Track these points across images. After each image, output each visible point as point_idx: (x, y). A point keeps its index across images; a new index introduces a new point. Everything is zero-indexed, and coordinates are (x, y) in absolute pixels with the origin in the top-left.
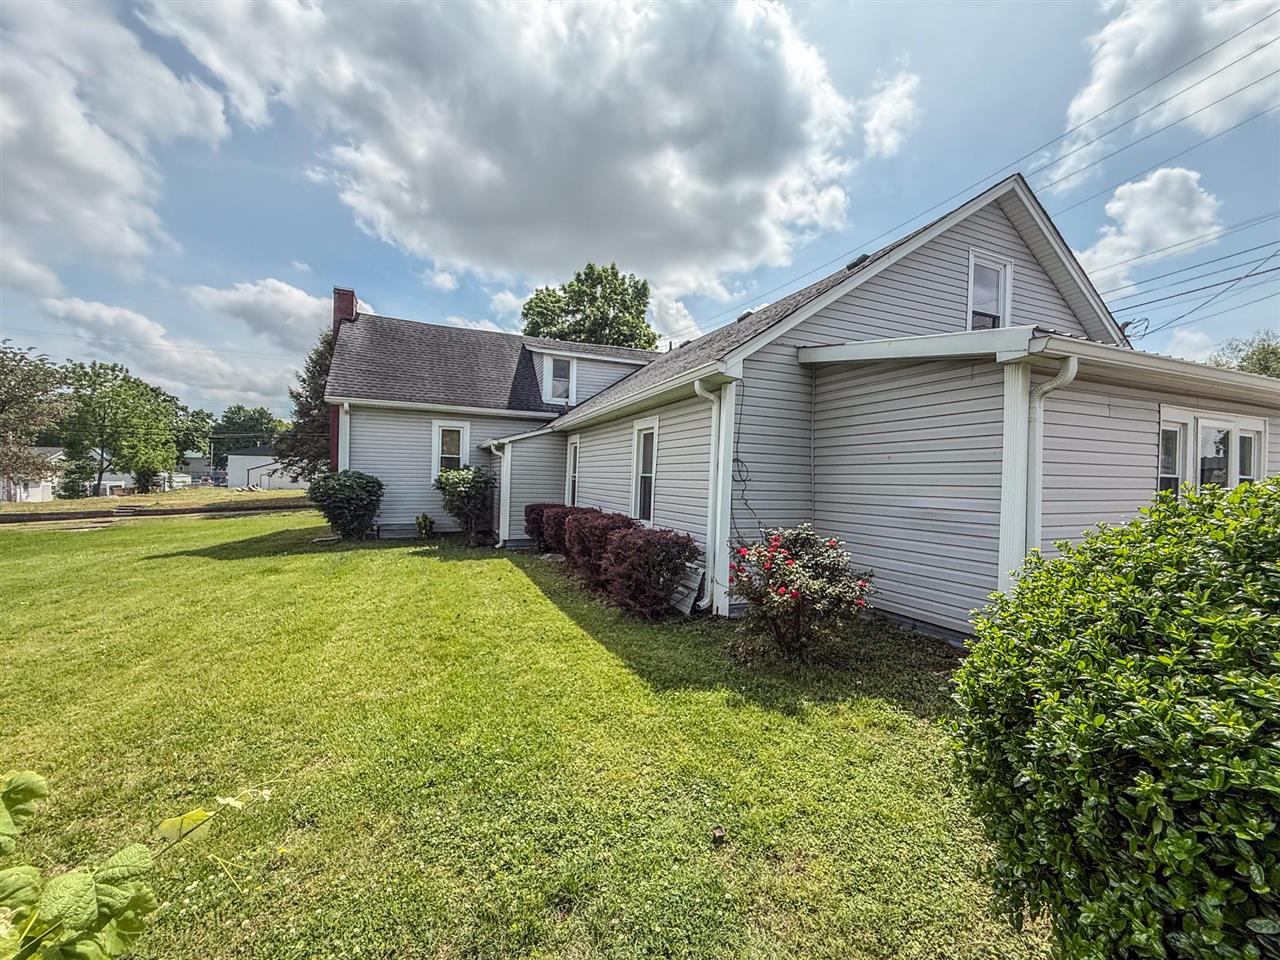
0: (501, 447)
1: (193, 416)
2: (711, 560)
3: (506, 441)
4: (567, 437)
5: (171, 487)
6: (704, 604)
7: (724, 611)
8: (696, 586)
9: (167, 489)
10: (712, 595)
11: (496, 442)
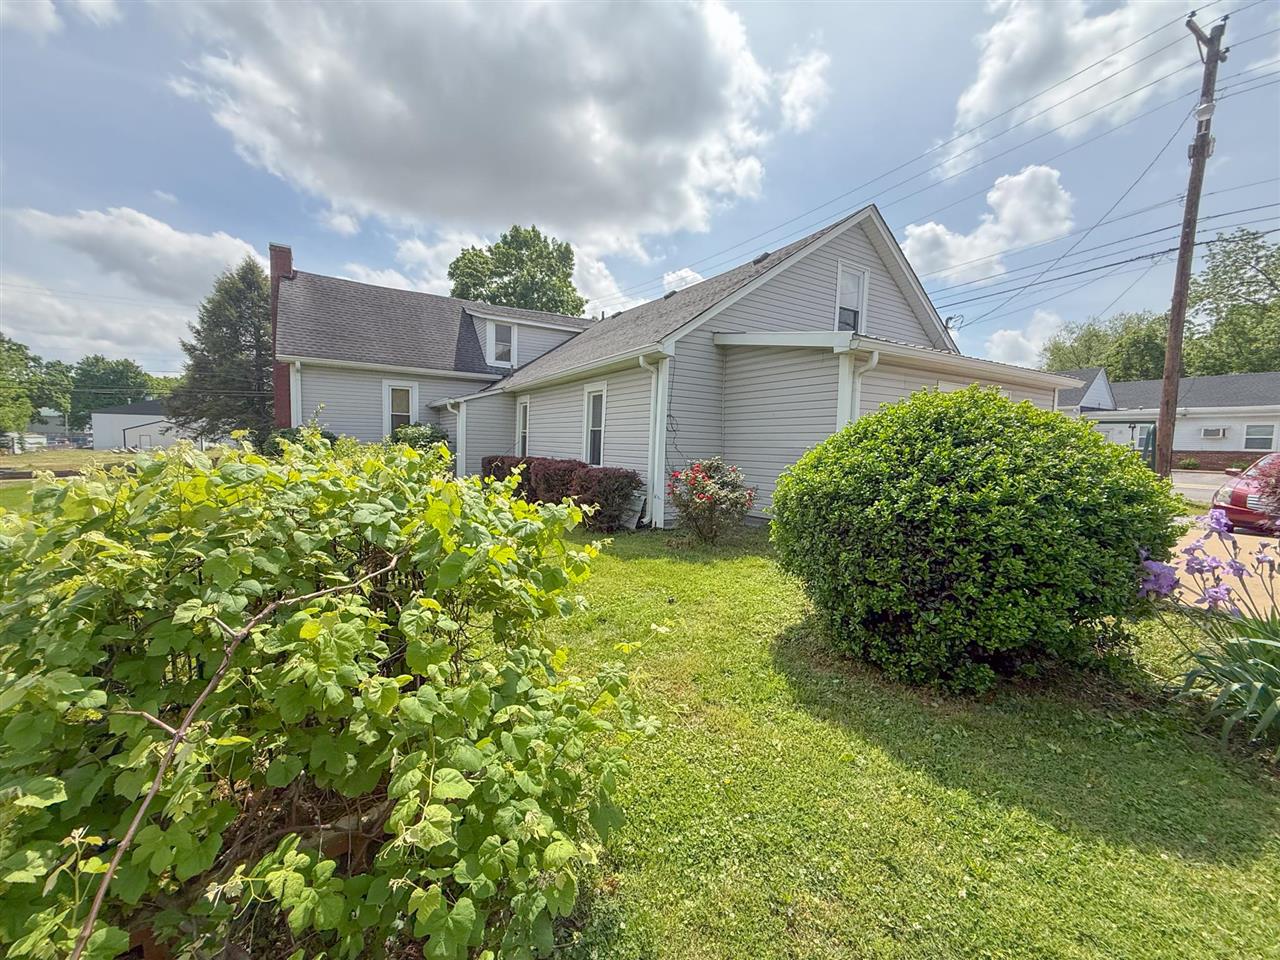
0: (456, 406)
1: (47, 368)
2: (651, 491)
3: (462, 400)
4: (515, 397)
5: (22, 449)
6: (646, 520)
7: (660, 525)
8: (640, 509)
9: (18, 451)
10: (652, 514)
11: (452, 401)
